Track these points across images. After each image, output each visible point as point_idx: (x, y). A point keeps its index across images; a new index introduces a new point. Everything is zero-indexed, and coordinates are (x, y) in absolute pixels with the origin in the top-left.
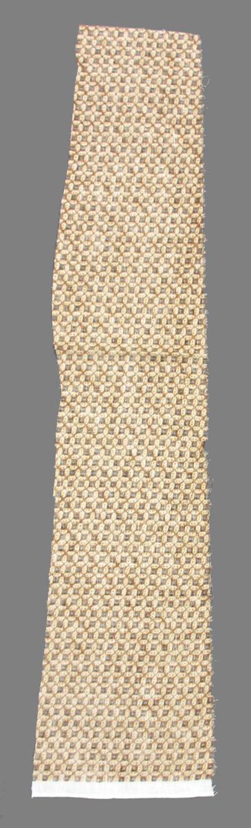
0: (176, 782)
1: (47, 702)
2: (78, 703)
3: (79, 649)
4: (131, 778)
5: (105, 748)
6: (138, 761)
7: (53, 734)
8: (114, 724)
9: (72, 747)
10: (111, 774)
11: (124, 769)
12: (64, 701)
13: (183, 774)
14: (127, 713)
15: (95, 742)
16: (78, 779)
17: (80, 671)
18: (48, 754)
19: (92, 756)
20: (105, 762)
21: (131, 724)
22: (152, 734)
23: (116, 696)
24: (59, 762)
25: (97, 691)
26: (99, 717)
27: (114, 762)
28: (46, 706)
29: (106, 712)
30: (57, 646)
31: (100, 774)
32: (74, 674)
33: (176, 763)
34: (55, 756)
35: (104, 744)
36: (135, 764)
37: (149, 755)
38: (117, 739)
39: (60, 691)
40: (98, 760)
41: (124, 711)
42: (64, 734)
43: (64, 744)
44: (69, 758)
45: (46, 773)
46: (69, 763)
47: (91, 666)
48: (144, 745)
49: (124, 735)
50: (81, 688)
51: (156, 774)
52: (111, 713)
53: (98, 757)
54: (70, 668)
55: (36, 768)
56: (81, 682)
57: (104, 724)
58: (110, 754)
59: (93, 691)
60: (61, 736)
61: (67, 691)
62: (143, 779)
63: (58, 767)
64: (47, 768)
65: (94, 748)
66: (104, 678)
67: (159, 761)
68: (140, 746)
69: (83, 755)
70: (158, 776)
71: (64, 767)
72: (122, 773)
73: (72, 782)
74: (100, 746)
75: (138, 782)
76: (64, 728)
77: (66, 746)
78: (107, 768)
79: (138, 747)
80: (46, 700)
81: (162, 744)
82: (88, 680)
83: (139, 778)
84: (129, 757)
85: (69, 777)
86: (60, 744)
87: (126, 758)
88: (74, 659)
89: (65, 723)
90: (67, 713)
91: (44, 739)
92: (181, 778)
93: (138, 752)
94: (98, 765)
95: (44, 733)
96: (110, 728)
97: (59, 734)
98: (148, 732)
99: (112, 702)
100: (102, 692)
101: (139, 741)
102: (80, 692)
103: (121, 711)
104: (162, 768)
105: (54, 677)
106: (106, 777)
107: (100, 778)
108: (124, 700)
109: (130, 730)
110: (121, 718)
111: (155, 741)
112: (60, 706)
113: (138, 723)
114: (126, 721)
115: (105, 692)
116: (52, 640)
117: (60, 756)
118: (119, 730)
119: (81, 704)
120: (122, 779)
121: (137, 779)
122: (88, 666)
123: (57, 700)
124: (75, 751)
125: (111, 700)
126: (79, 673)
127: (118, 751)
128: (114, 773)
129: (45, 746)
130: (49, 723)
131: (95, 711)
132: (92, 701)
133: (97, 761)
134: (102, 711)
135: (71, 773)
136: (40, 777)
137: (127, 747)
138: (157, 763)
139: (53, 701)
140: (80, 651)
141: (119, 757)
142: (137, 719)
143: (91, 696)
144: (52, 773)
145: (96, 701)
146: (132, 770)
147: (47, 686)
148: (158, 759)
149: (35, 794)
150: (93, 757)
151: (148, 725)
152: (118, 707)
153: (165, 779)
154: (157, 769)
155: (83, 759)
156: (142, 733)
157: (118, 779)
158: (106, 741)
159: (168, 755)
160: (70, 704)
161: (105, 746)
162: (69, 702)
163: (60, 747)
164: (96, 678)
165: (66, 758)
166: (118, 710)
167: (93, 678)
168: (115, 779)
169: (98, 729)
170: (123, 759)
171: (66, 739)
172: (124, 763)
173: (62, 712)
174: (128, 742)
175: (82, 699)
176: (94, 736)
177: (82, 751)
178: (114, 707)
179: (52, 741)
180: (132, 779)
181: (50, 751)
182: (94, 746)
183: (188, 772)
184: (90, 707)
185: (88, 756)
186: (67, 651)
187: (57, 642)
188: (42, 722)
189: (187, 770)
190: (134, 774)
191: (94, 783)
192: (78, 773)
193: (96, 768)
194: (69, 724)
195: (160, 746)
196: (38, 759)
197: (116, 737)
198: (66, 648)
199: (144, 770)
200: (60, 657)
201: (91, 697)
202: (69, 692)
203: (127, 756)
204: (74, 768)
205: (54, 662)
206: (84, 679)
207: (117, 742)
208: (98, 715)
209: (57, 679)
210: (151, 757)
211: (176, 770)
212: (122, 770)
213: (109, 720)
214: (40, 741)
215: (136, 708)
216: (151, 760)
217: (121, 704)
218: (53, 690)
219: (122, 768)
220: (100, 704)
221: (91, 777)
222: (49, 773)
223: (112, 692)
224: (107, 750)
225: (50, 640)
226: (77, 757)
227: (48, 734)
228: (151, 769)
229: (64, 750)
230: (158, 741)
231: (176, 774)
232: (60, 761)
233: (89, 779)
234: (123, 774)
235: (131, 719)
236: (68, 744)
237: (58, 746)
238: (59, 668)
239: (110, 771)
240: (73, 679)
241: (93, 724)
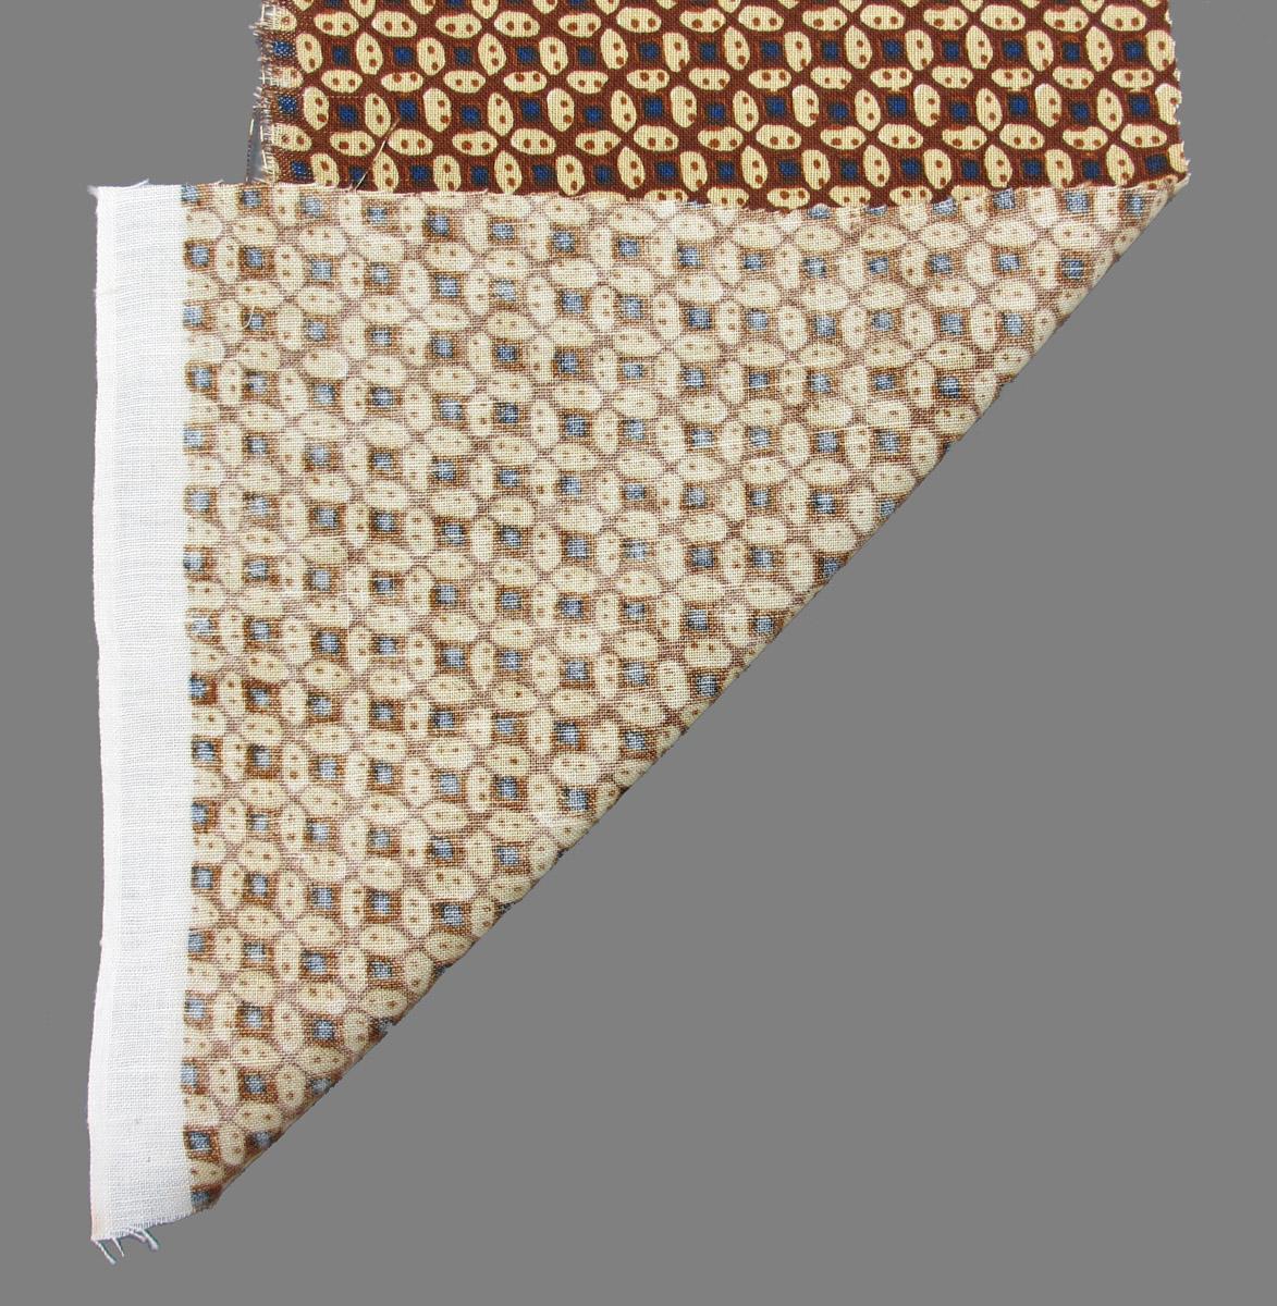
0: (180, 1011)
1: (626, 247)
2: (625, 423)
3: (938, 391)
4: (214, 746)
5: (375, 586)
6: (304, 779)
7: (446, 286)
8: (511, 634)
9: (379, 400)
10: (230, 628)
11: (262, 700)
12: (637, 343)
13: (220, 1051)
14: (574, 704)
15: (410, 527)
16: (199, 439)
17: (810, 414)
18: (333, 262)
19: (327, 515)
20: (297, 592)
21: (512, 728)
22: (457, 856)
23: (673, 633)
24: (290, 326)
25: (701, 518)
26: (552, 544)
27: (296, 640)
28: (601, 243)
29: (579, 582)
30: (941, 266)
31: (230, 567)
32: (793, 382)
33: (281, 1009)
34: (322, 302)
35: (397, 580)
36: (287, 763)
37: (334, 843)
38: (428, 653)
39: (695, 319)
40: (308, 548)
41: (588, 684)
42: (445, 351)
43: (392, 348)
44: (312, 383)
45: (226, 255)
46: (284, 388)
47: (845, 475)
48: (389, 814)
49: (451, 691)
50: (713, 432)
51: (230, 887)
52: (575, 609)
53: (326, 549)
54: (824, 358)
55: (253, 201)
56: (749, 431)
57: (512, 573)
58: (343, 619)
59: (694, 502)
60: (435, 334)
61: (691, 357)
62: (207, 815)
63: (257, 323)
64: (255, 264)
65: (374, 527)
66: (777, 557)
67: (299, 904)
68: (389, 791)
69: (334, 463)
70: (216, 902)
71: (260, 355)
72: (238, 692)
73: (185, 406)
74: (390, 558)
75: (186, 782)
76: (479, 350)
77: (380, 360)
78: (260, 601)
79: (384, 778)
80: (637, 242)
81: (394, 916)
82: (761, 462)
83: (210, 788)
84: (329, 730)
85: (211, 391)
86: (392, 332)
87: (323, 709)
88: (875, 373)
89: (509, 356)
90: (569, 364)
91: (416, 237)
92: (197, 1036)
93: (355, 778)
94: (276, 548)
95: (449, 236)
96: (488, 614)
97: (447, 319)
98: (469, 830)
99: (637, 612)
100: (693, 548)
101: (418, 784)
102: (690, 429)
103: (588, 665)
104: (258, 922)
105: (773, 278)
106: (217, 600)
107: (208, 564)
108: (648, 681)
109: (480, 726)
110: (545, 668)
111: (416, 878)
112: (605, 323)
113: (519, 771)
114: (528, 701)
115: (693, 566)
116: (976, 236)
117: (323, 333)
118: (481, 660)
119: (624, 442)
120: (205, 692)
121: (209, 777)
122: (840, 453)
123: (642, 304)
124: (355, 414)
125: (646, 607)
126: (797, 413)
127: (359, 663)
128: (235, 646)
129: (380, 247)
130: (502, 264)
131: (584, 520)
132: (640, 497)
133: (299, 547)
134: (587, 561)
135: (231, 398)
136: (207, 228)
137: (387, 713)
138: (291, 894)
139: (635, 280)
140: (925, 401)
141: (330, 668)
142: (541, 765)
143: (671, 489)
144: (229, 414)
145: (640, 524)
146: (253, 750)
147: (717, 241)
148: (312, 895)
149: (110, 201)
150: (327, 519)
151: (508, 834)
152: (606, 649)
153: (202, 946)
154: (260, 890)
155: (309, 464)
156: (460, 799)
157: (206, 666)
158: (418, 588)
159: (329, 957)
160: (622, 376)
161: (384, 585)
162: (635, 370)
163: (371, 332)
164: (772, 508)
165: (314, 368)
166: (592, 646)
167: (773, 490)
168: (206, 650)
169: (482, 541)
170: (314, 697)
171: (419, 359)
172: (294, 702)
173: (571, 333)
174: (409, 716)
175: (648, 443)
176: (441, 523)
177: (355, 456)
178: (612, 626)
179: (405, 282)
180: (206, 749)
181: (349, 272)
182: (386, 523)
183: (232, 1081)
184: (609, 493)
185: (328, 490)
186: (920, 327)
187: (970, 261)
188: (511, 225)
189: (243, 1075)
190: (233, 758)
191: (177, 534)
192: (230, 437)
193: (259, 544)
194: (505, 378)
195: (382, 908)
196: (302, 210)
197: (441, 646)
198: (940, 318)
199: (251, 817)
200: (885, 296)
201: (662, 494)
202: (686, 370)
203: (335, 718)
204: (258, 417)
205: (852, 267)
206: (762, 441)
207: (412, 653)
208: (566, 538)
209: (759, 294)
210: (324, 857)
211: (244, 1009)
212: (253, 689)
213: (536, 602)
214: (404, 219)
215: (611, 755)
216: (307, 861)
217: (625, 664)
218: (695, 279)
219: (269, 688)
220: (627, 544)
221: (209, 512)
222: (229, 274)
223: (692, 606)
224: (363, 598)
225: (978, 220)
226: (324, 429)
227: (445, 258)
228: (260, 860)
229: (358, 350)
230: (411, 894)
231: (224, 1011)
232: (296, 332)
233: (198, 506)
234: (231, 695)
235: (540, 729)
236: (388, 372)
237: (381, 317)
238: (823, 299)
239: (249, 622)
240: (760, 381)
241: (512, 512)
